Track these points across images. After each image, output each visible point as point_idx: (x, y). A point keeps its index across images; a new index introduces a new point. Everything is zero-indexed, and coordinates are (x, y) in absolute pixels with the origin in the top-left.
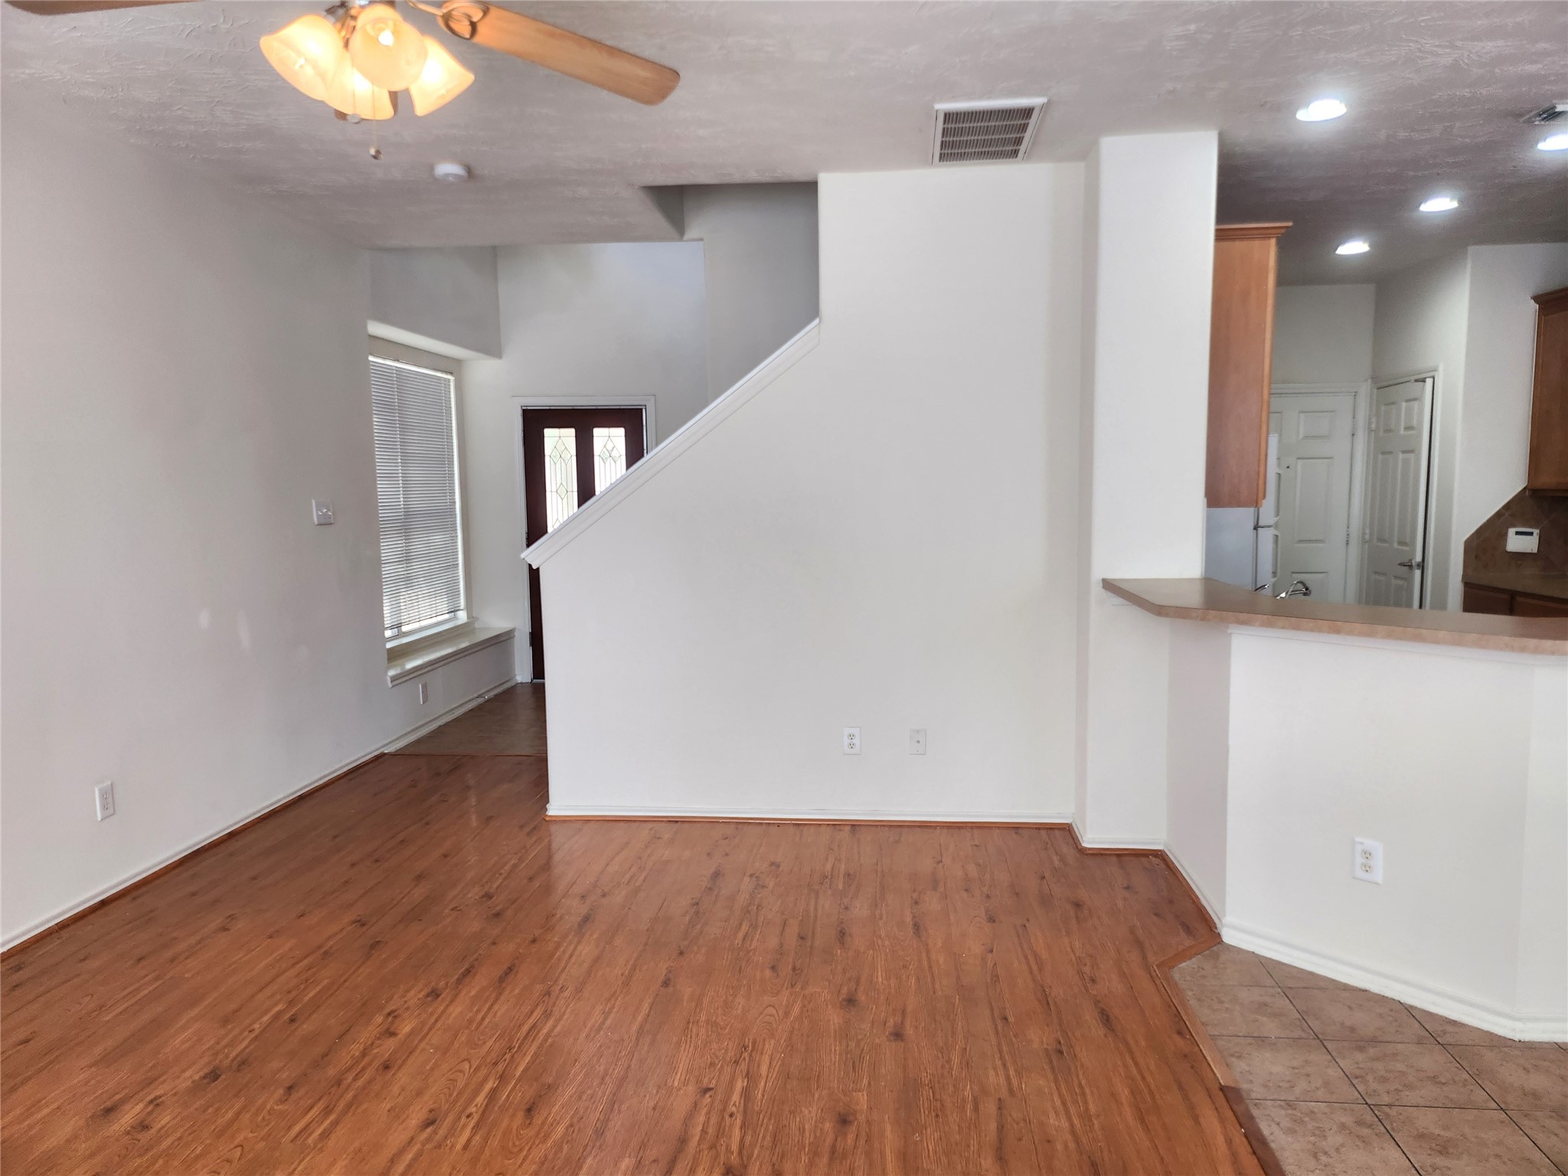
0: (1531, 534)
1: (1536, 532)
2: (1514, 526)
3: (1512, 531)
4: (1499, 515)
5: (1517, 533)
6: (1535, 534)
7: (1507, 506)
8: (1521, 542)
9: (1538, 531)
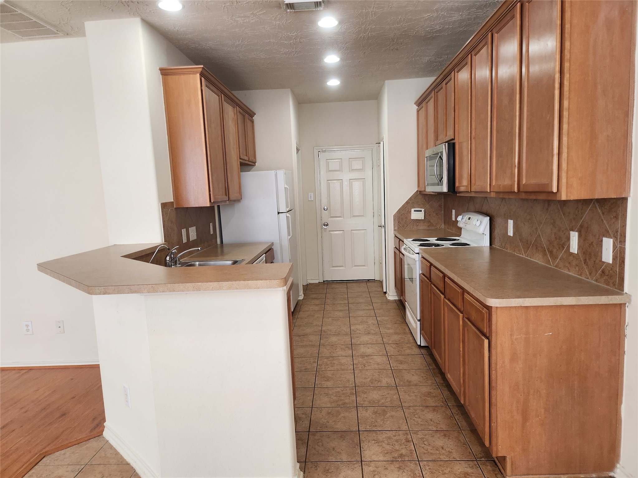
0: (421, 211)
1: (423, 210)
2: (414, 208)
3: (413, 210)
4: (407, 203)
5: (415, 211)
6: (422, 211)
7: (410, 199)
8: (417, 215)
9: (424, 210)
